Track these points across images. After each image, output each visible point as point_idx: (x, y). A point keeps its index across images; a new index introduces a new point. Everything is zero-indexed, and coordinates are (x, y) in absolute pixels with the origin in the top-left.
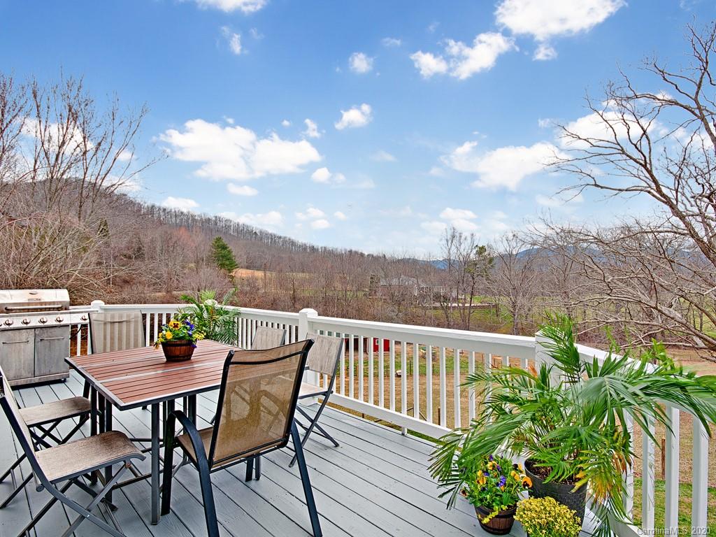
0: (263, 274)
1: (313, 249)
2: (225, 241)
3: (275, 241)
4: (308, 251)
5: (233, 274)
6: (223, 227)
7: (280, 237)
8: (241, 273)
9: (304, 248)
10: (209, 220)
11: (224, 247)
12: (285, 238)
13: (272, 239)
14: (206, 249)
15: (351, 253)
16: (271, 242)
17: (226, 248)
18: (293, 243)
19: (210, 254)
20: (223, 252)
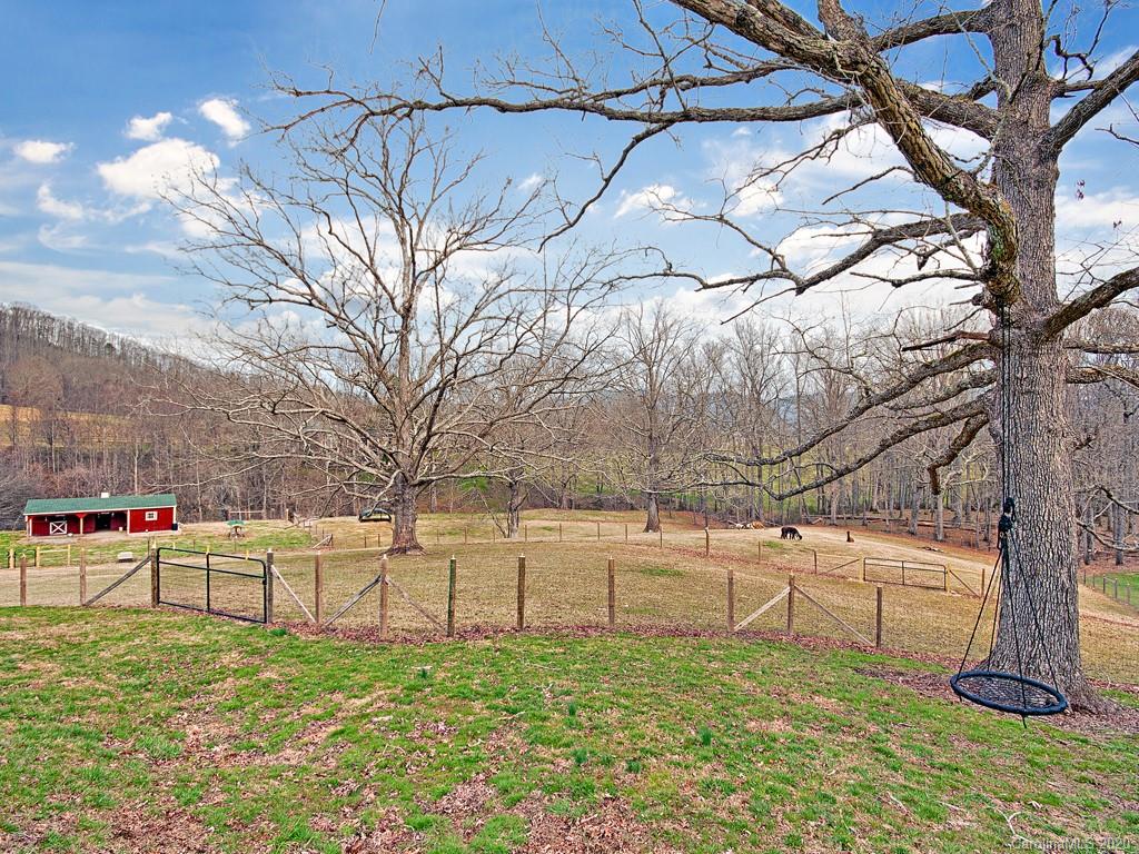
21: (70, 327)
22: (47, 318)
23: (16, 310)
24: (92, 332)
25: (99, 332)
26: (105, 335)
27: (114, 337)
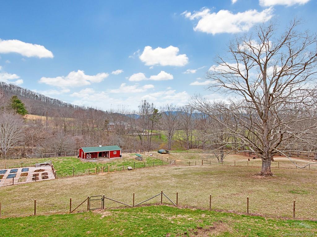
0: (46, 118)
1: (71, 106)
2: (19, 98)
3: (49, 101)
4: (68, 107)
5: (25, 117)
6: (15, 91)
7: (52, 99)
8: (30, 117)
9: (66, 105)
10: (6, 86)
11: (19, 102)
12: (55, 99)
13: (47, 100)
14: (7, 102)
15: (91, 110)
16: (46, 101)
17: (20, 102)
18: (59, 102)
19: (9, 105)
20: (18, 104)
21: (26, 90)
22: (18, 88)
23: (11, 85)
24: (32, 92)
25: (33, 92)
26: (35, 93)
27: (37, 93)
